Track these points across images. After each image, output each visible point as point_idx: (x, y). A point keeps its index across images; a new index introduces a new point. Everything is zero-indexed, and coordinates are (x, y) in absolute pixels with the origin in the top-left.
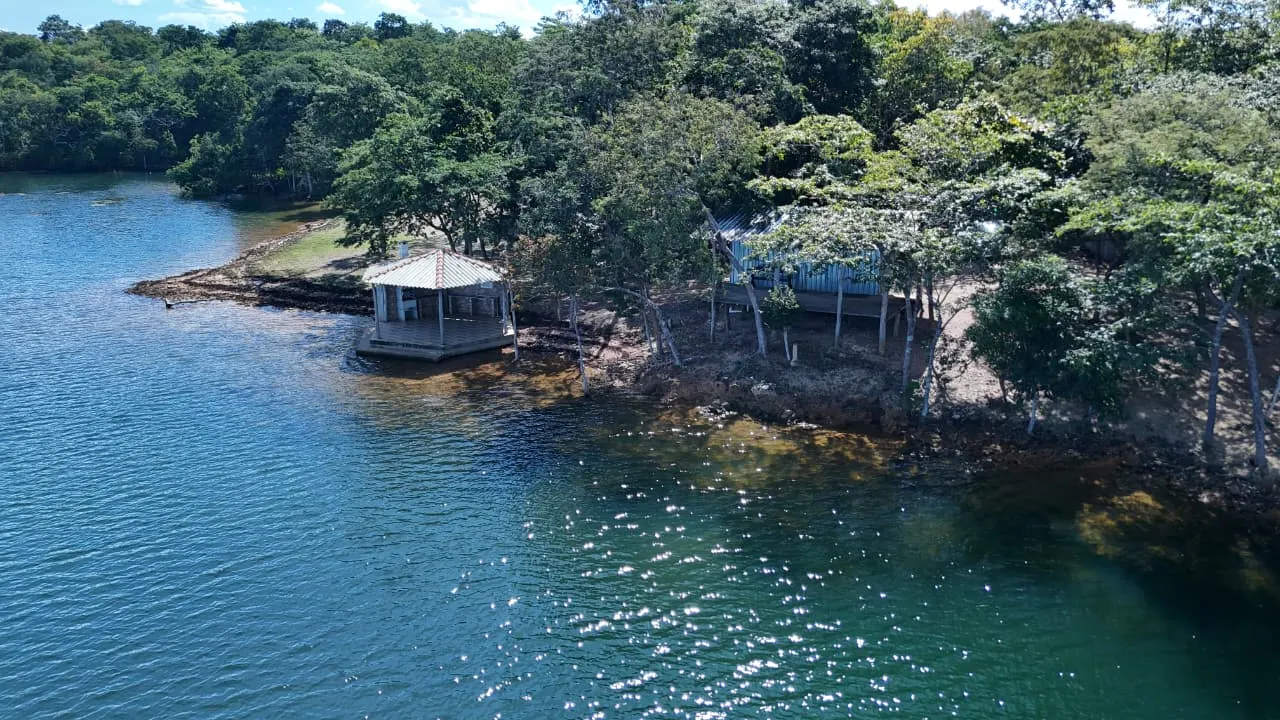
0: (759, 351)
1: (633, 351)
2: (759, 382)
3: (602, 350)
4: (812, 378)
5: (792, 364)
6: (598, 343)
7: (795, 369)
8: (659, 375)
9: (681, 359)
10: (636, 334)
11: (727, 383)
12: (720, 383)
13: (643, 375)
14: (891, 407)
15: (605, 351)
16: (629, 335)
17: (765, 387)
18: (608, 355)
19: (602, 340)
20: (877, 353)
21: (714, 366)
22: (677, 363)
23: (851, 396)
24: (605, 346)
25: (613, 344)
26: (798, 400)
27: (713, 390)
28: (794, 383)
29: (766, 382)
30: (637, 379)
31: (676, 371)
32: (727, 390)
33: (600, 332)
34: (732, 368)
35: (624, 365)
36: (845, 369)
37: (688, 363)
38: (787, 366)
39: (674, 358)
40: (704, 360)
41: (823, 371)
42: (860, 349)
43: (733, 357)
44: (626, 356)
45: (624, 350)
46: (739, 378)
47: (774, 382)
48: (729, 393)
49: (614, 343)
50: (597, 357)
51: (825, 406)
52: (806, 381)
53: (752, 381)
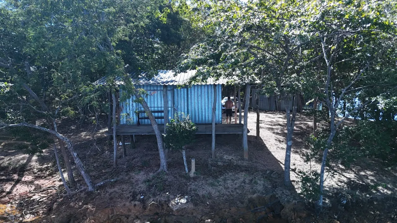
0: (161, 168)
1: (45, 183)
2: (175, 196)
3: (14, 186)
4: (212, 185)
5: (192, 174)
6: (12, 180)
7: (195, 179)
8: (72, 204)
9: (93, 184)
10: (47, 168)
11: (143, 201)
12: (137, 203)
13: (55, 206)
14: (288, 202)
15: (18, 186)
16: (41, 170)
17: (183, 201)
18: (21, 189)
19: (16, 177)
20: (243, 159)
21: (125, 186)
22: (90, 188)
23: (249, 196)
24: (18, 181)
25: (26, 179)
26: (212, 208)
27: (130, 210)
28: (201, 193)
29: (182, 196)
30: (50, 210)
31: (89, 197)
32: (145, 208)
33: (15, 171)
34: (143, 187)
35: (36, 197)
36: (230, 174)
37: (101, 187)
38: (188, 178)
39: (85, 184)
40: (116, 182)
41: (216, 177)
42: (230, 158)
43: (140, 176)
44: (38, 188)
45: (36, 182)
46: (154, 195)
47: (187, 194)
48: (147, 212)
49: (28, 178)
50: (9, 193)
51: (233, 209)
52: (210, 189)
53: (168, 197)
